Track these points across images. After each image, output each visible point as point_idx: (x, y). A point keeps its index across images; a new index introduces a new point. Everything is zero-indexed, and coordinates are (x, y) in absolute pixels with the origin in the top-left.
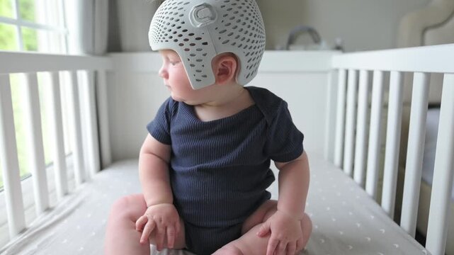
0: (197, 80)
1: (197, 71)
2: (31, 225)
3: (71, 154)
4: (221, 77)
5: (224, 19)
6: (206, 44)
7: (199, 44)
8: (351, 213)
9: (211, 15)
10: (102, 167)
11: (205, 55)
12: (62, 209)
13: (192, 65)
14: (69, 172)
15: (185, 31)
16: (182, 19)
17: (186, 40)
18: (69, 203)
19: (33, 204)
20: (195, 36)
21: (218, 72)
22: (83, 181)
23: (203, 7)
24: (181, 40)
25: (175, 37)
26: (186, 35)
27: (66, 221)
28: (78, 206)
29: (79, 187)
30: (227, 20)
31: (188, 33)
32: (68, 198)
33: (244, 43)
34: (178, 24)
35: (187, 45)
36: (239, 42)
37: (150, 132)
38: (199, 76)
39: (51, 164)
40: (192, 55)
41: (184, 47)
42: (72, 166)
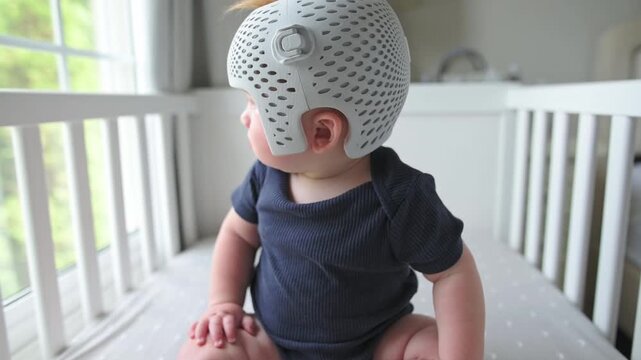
0: (278, 143)
1: (279, 129)
2: (74, 341)
3: (137, 231)
4: (319, 141)
5: (324, 53)
6: (292, 90)
7: (282, 89)
8: (546, 334)
9: (303, 46)
10: (183, 246)
11: (290, 107)
12: (121, 314)
13: (271, 120)
14: (133, 258)
15: (264, 66)
16: (262, 47)
17: (265, 80)
18: (132, 305)
19: (79, 307)
20: (277, 77)
21: (315, 132)
22: (155, 269)
23: (291, 31)
24: (257, 79)
25: (251, 73)
26: (264, 73)
27: (123, 336)
28: (143, 311)
29: (150, 279)
30: (329, 56)
31: (268, 69)
32: (132, 297)
33: (357, 96)
34: (256, 54)
35: (265, 87)
36: (347, 93)
37: (234, 204)
38: (280, 137)
39: (107, 247)
40: (272, 105)
41: (261, 91)
42: (139, 248)
